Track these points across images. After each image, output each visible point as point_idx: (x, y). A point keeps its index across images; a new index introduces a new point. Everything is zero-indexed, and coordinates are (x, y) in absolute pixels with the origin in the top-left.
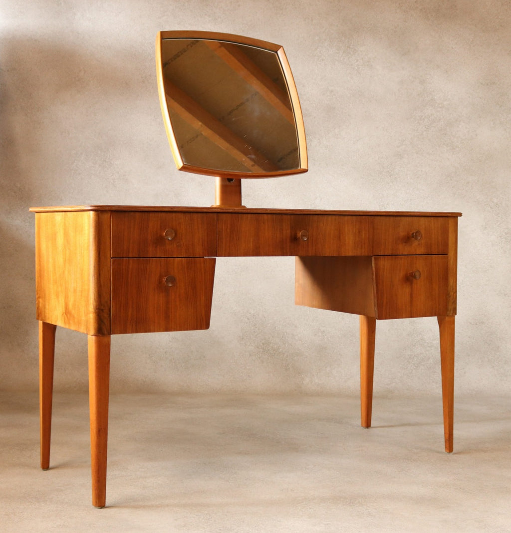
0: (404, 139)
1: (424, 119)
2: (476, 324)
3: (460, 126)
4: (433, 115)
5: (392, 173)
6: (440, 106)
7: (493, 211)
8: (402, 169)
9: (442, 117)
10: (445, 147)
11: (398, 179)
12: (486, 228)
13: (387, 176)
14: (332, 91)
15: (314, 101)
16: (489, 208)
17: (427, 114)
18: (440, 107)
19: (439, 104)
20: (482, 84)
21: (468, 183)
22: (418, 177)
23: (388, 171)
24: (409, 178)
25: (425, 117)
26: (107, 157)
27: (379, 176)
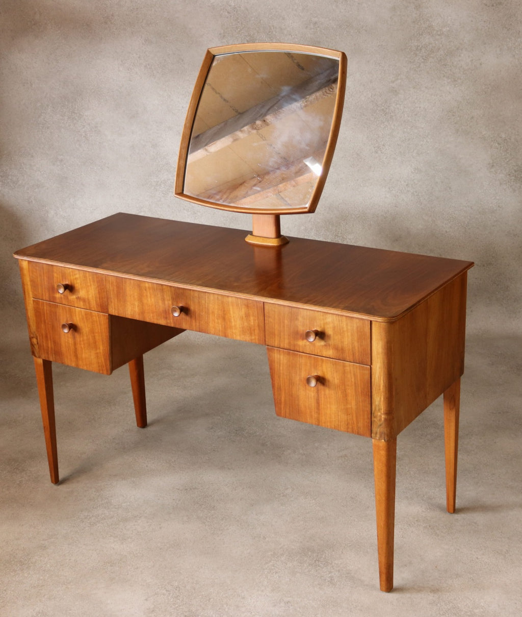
0: (399, 73)
1: (421, 49)
2: (484, 266)
3: (462, 55)
4: (431, 44)
5: (387, 111)
6: (439, 33)
7: (501, 147)
8: (398, 106)
9: (441, 45)
10: (446, 79)
11: (394, 117)
12: (493, 166)
13: (382, 115)
14: (316, 23)
15: (296, 35)
16: (497, 145)
17: (424, 43)
18: (439, 35)
19: (437, 31)
20: (486, 5)
21: (473, 118)
22: (416, 115)
23: (383, 110)
24: (406, 115)
25: (422, 46)
26: (75, 108)
27: (372, 115)
